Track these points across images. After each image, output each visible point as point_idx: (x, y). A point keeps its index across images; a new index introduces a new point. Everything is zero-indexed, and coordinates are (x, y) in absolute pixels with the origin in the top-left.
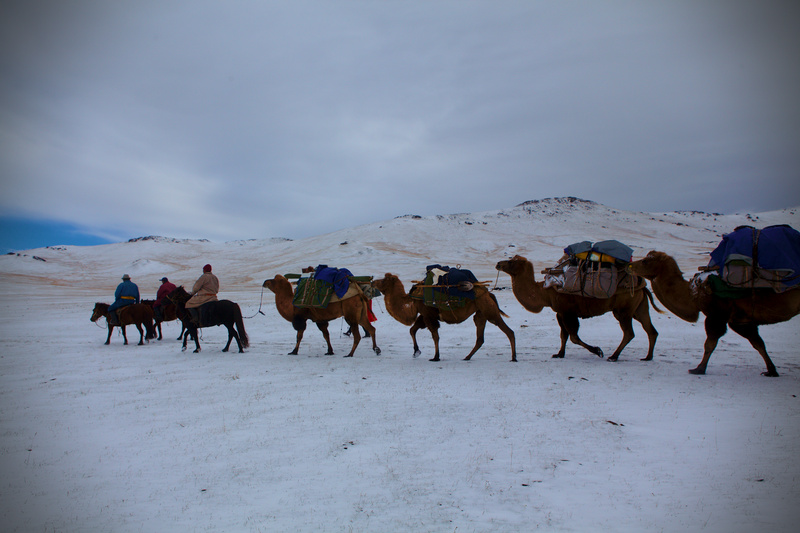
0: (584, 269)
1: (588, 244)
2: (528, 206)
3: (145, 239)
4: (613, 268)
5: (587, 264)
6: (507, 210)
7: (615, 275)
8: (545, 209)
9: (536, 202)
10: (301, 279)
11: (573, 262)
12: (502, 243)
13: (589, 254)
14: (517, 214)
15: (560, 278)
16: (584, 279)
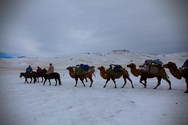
0: (150, 66)
1: (151, 60)
2: (115, 52)
3: (22, 57)
4: (157, 67)
5: (151, 65)
6: (110, 52)
7: (158, 69)
8: (118, 53)
9: (116, 51)
10: (76, 68)
11: (147, 65)
12: (108, 60)
13: (152, 63)
14: (112, 53)
15: (143, 68)
16: (150, 69)
